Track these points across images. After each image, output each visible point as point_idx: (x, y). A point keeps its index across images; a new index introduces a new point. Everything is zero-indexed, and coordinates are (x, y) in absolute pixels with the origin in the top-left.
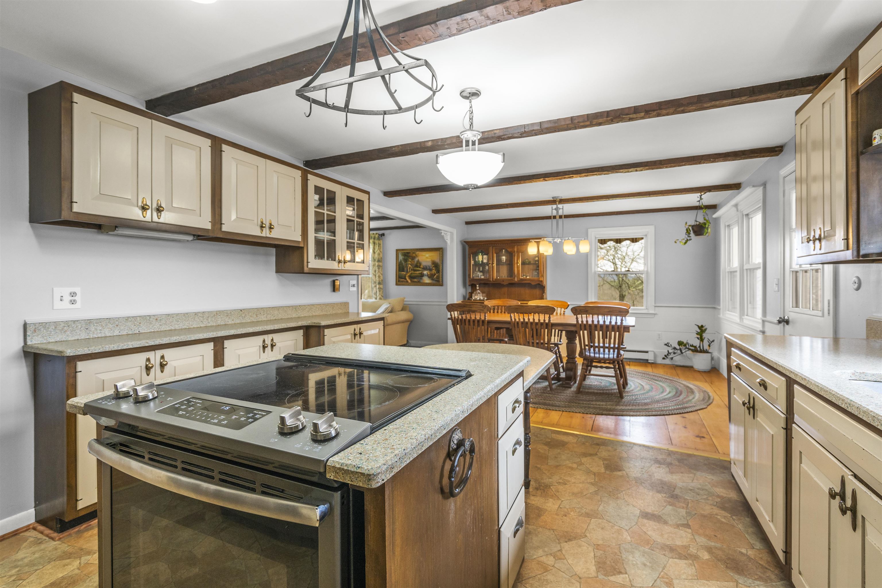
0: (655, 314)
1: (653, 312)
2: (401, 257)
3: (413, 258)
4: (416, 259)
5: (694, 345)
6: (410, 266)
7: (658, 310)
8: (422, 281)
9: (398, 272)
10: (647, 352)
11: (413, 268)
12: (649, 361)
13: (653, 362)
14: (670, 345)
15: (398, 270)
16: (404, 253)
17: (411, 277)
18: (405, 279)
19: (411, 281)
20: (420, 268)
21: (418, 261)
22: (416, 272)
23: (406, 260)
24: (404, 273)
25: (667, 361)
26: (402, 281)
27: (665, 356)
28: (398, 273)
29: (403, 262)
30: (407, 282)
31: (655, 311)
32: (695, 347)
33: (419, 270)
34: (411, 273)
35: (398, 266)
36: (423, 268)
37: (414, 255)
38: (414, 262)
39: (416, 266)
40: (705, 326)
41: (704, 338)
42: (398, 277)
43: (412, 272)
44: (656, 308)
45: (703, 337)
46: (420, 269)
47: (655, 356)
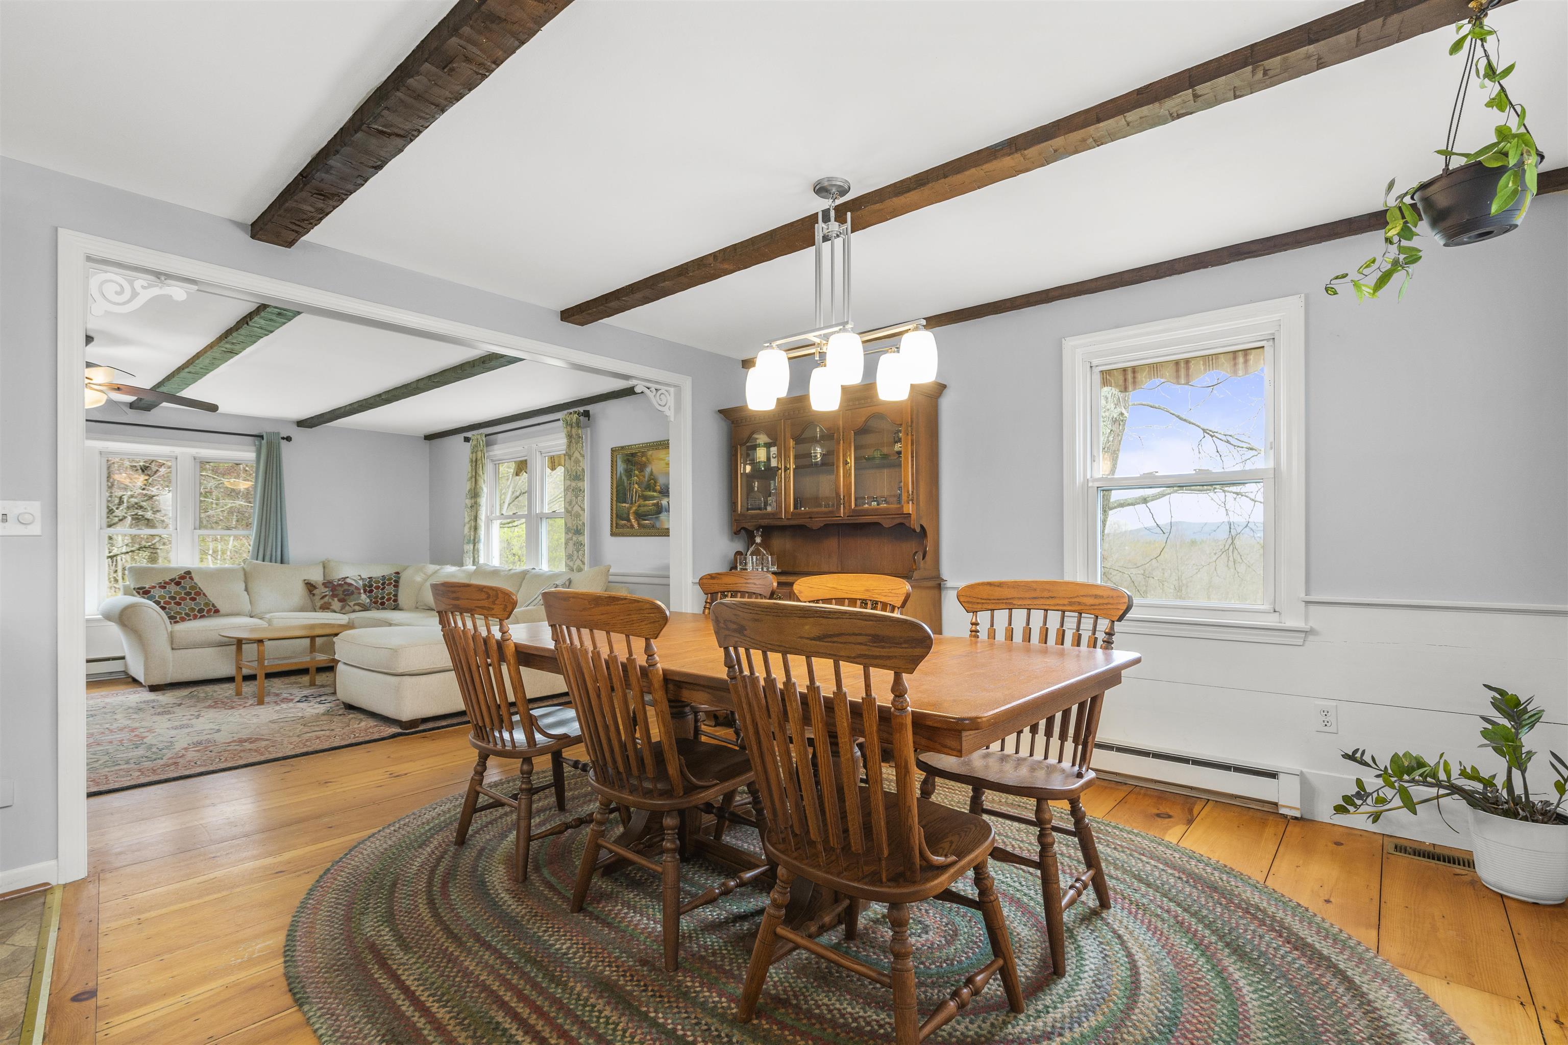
0: (1307, 633)
1: (1300, 624)
2: (621, 467)
3: (642, 467)
4: (648, 470)
5: (1485, 774)
6: (636, 486)
7: (1319, 618)
8: (658, 525)
9: (615, 503)
10: (1273, 775)
11: (642, 491)
12: (1282, 811)
13: (1298, 815)
14: (1367, 758)
15: (615, 499)
16: (627, 455)
17: (640, 516)
18: (629, 520)
19: (639, 524)
20: (655, 491)
21: (651, 473)
22: (647, 502)
23: (629, 473)
24: (627, 505)
25: (1358, 820)
26: (623, 526)
27: (1347, 799)
28: (614, 507)
29: (624, 478)
30: (632, 527)
31: (1307, 619)
32: (1488, 783)
33: (653, 498)
34: (639, 506)
35: (615, 490)
36: (660, 492)
37: (644, 459)
38: (644, 477)
39: (649, 487)
40: (1530, 700)
41: (1530, 754)
42: (614, 516)
43: (641, 502)
44: (1312, 608)
45: (1524, 750)
46: (655, 494)
47: (1307, 789)
